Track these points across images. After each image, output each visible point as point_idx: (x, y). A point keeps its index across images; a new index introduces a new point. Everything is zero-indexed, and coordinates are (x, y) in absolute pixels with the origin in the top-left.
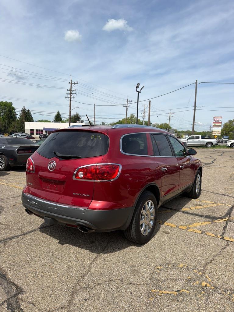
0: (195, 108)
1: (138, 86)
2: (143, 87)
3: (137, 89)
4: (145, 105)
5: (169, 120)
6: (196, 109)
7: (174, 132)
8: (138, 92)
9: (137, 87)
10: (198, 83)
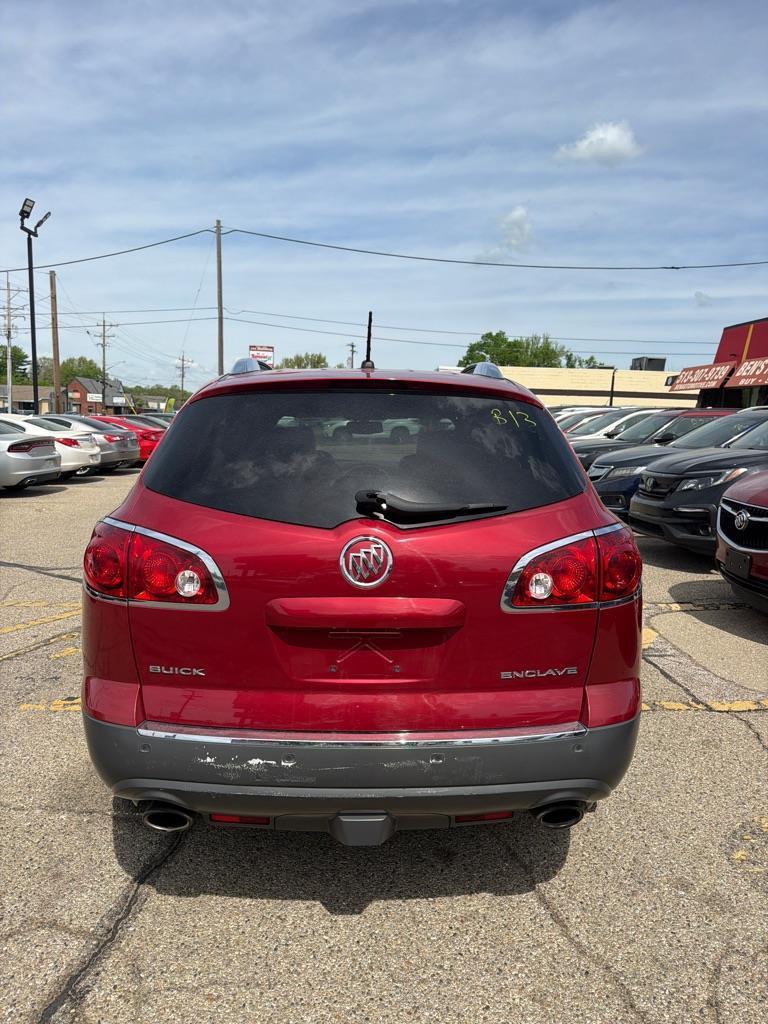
0: (221, 313)
1: (27, 209)
2: (46, 217)
3: (22, 220)
4: (8, 284)
5: (104, 346)
6: (224, 316)
7: (121, 390)
8: (30, 233)
9: (24, 214)
10: (223, 231)
